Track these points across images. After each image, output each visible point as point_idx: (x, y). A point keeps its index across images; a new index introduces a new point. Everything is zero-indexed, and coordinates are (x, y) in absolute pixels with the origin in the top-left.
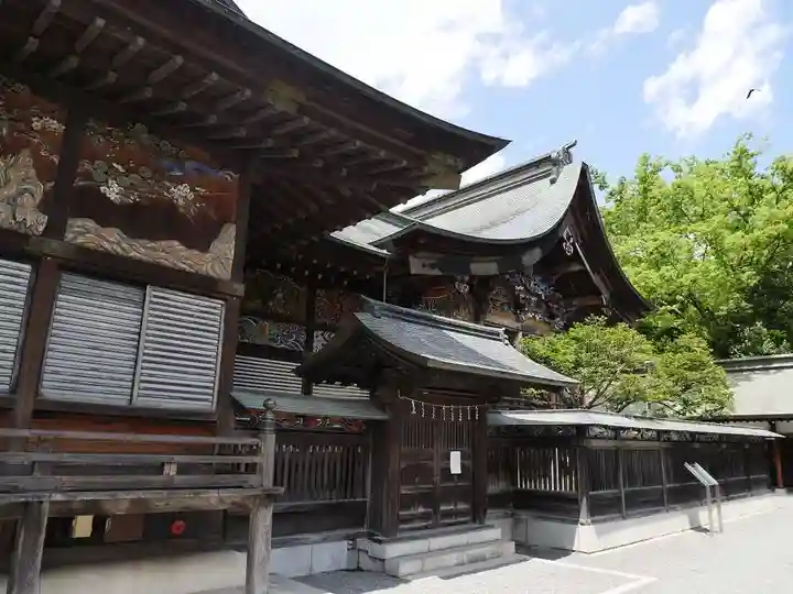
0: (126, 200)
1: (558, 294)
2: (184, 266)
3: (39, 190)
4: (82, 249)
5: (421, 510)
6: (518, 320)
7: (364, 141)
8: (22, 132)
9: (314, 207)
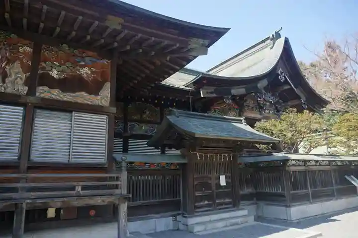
0: (61, 77)
1: (280, 100)
2: (88, 102)
3: (24, 76)
4: (43, 99)
5: (206, 202)
6: (261, 114)
7: (155, 37)
8: (15, 54)
9: (148, 72)
